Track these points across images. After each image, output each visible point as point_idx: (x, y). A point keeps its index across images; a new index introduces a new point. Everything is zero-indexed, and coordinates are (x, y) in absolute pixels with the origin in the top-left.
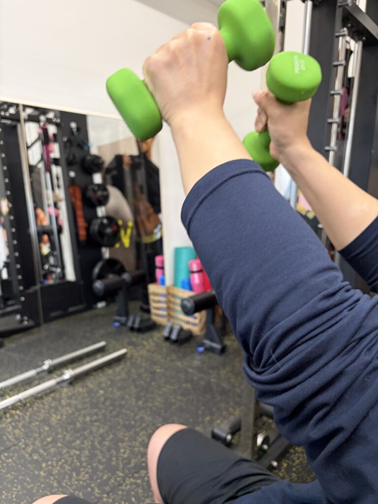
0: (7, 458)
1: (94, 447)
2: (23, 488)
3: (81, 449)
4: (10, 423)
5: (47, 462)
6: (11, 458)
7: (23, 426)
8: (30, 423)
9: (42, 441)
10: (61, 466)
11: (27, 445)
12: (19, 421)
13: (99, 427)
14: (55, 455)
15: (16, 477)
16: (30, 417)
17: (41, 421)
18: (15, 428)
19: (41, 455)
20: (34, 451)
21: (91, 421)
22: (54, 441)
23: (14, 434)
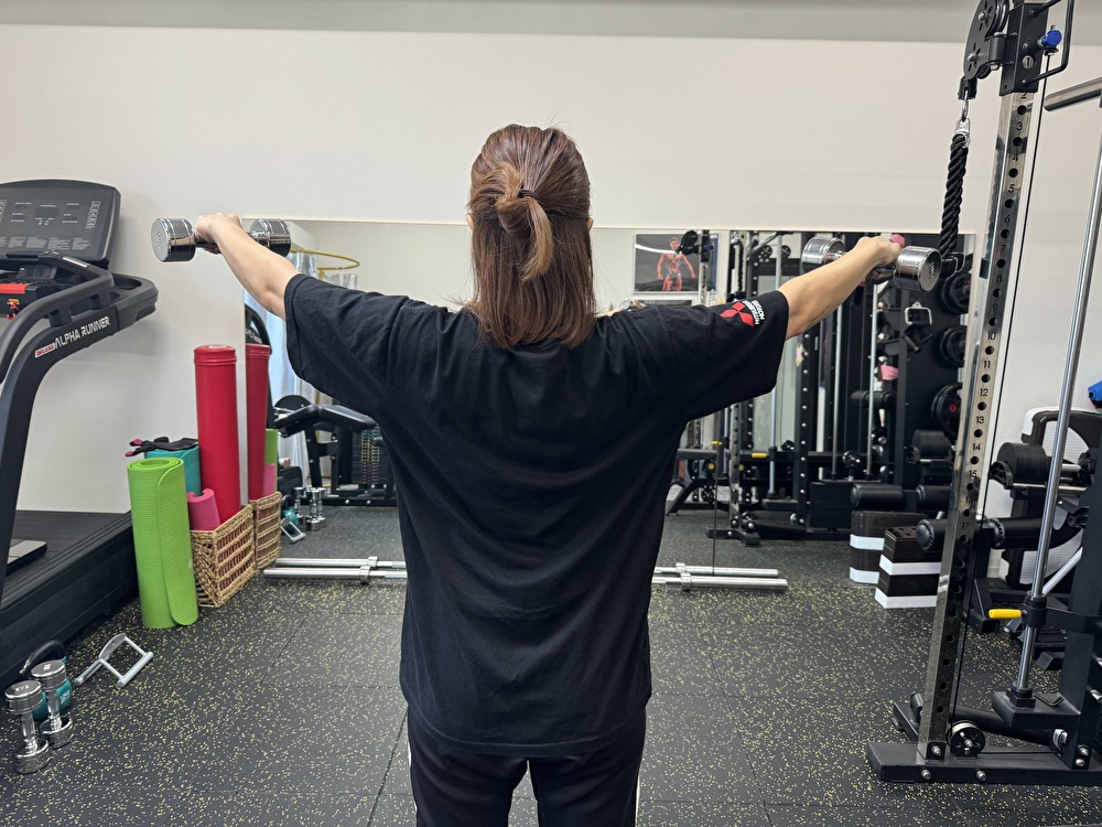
0: (680, 628)
1: (769, 659)
2: (679, 654)
3: (753, 655)
4: (702, 603)
5: (714, 647)
6: (684, 629)
7: (712, 611)
8: (720, 611)
9: (721, 630)
10: (725, 658)
11: (704, 626)
12: (711, 606)
13: (789, 646)
14: (726, 646)
15: (678, 644)
16: (724, 607)
17: (731, 615)
18: (703, 609)
19: (711, 639)
20: (708, 634)
21: (784, 638)
22: (733, 636)
23: (699, 614)
